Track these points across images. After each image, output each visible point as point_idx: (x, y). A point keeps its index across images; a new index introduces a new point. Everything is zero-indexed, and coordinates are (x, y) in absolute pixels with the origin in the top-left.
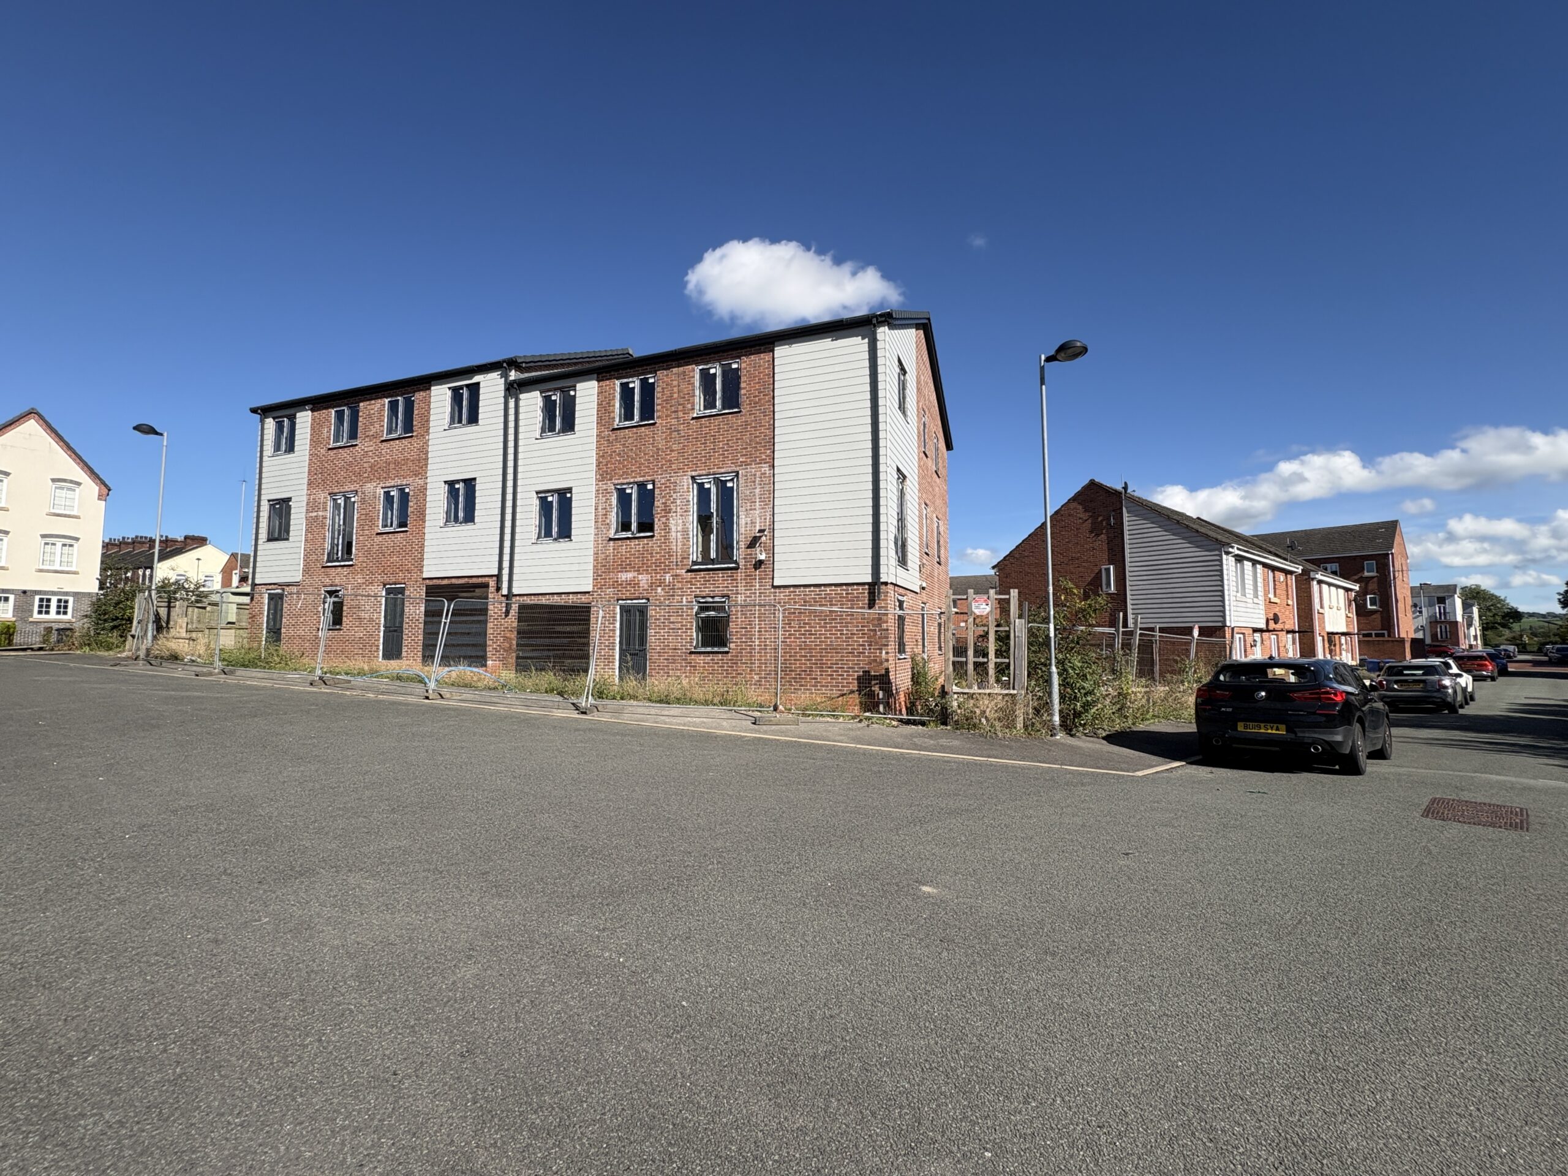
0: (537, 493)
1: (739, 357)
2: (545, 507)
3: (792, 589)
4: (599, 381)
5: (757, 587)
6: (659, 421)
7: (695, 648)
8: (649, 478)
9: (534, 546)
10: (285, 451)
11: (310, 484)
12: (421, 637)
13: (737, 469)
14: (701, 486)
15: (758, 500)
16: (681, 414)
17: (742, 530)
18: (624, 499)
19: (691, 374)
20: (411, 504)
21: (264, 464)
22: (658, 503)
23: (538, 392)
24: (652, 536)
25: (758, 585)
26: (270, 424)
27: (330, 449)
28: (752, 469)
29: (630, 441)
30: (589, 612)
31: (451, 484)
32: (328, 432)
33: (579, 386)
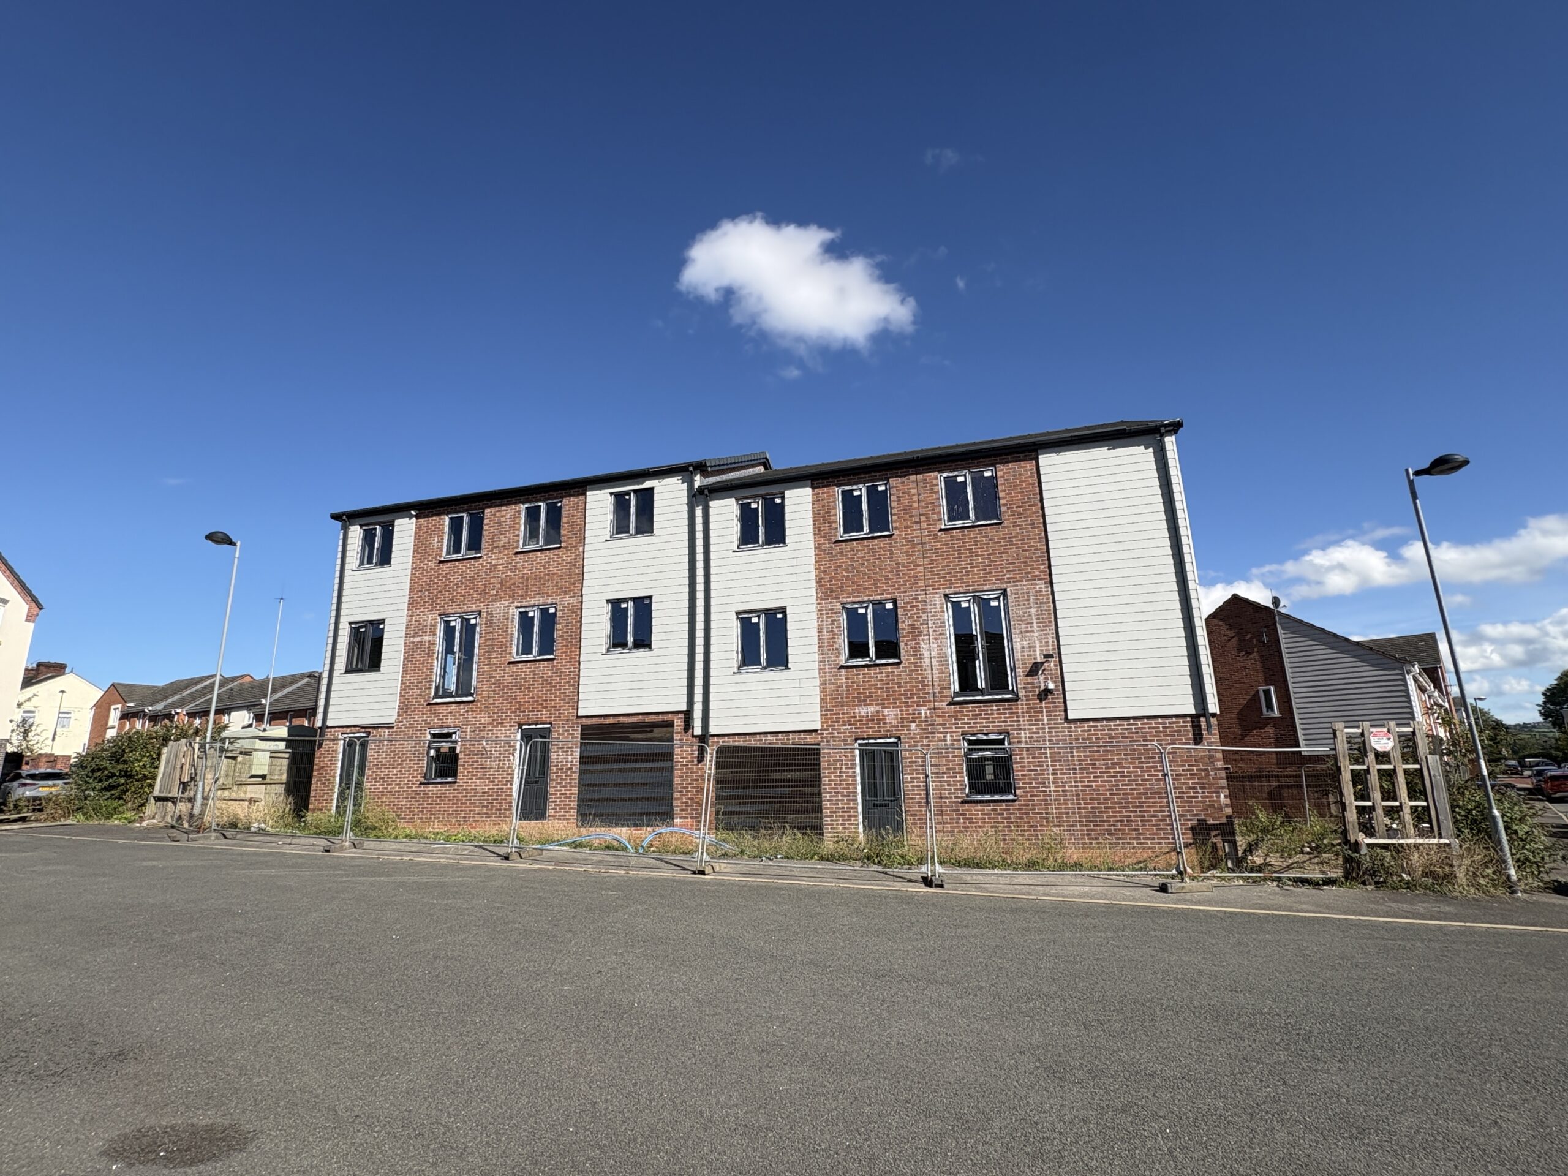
0: (738, 613)
1: (994, 465)
2: (748, 631)
3: (1091, 723)
4: (813, 488)
5: (1046, 721)
6: (896, 532)
7: (967, 796)
8: (889, 596)
9: (738, 676)
10: (376, 565)
11: (412, 602)
12: (575, 790)
13: (1004, 586)
14: (956, 606)
15: (1035, 621)
16: (924, 525)
17: (1018, 655)
18: (856, 621)
19: (934, 482)
20: (558, 627)
21: (346, 580)
22: (904, 624)
23: (734, 499)
24: (898, 664)
25: (1045, 718)
26: (356, 533)
27: (441, 562)
28: (1024, 586)
29: (860, 554)
30: (819, 754)
31: (615, 603)
32: (441, 541)
33: (788, 493)
